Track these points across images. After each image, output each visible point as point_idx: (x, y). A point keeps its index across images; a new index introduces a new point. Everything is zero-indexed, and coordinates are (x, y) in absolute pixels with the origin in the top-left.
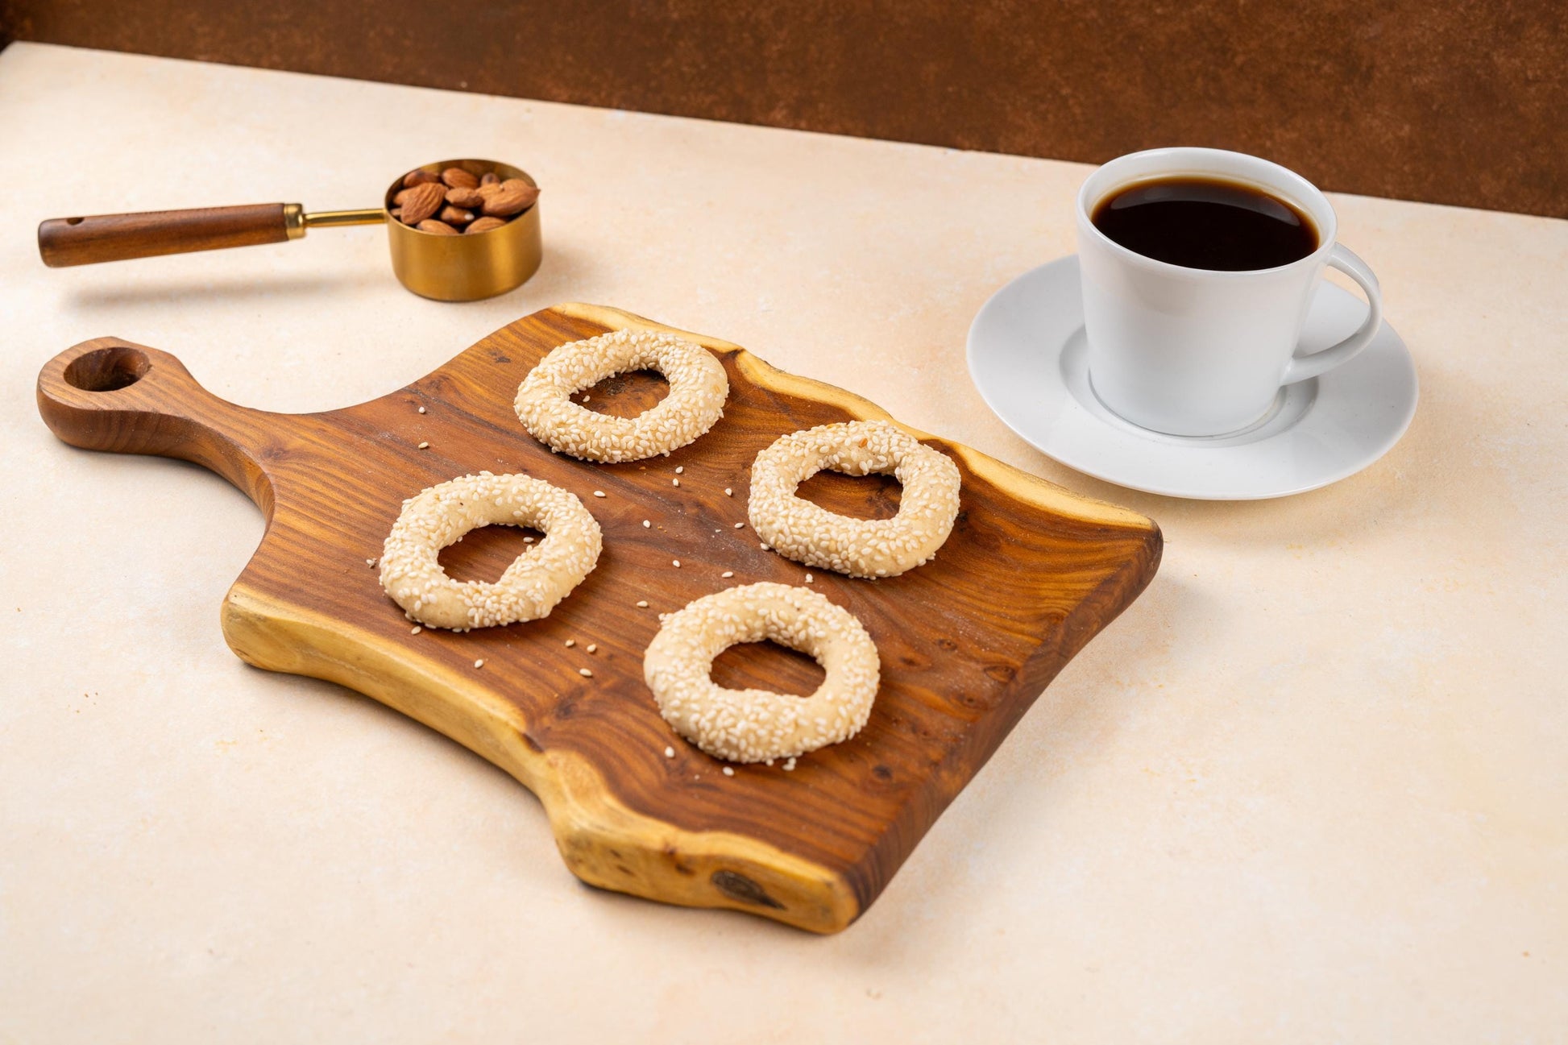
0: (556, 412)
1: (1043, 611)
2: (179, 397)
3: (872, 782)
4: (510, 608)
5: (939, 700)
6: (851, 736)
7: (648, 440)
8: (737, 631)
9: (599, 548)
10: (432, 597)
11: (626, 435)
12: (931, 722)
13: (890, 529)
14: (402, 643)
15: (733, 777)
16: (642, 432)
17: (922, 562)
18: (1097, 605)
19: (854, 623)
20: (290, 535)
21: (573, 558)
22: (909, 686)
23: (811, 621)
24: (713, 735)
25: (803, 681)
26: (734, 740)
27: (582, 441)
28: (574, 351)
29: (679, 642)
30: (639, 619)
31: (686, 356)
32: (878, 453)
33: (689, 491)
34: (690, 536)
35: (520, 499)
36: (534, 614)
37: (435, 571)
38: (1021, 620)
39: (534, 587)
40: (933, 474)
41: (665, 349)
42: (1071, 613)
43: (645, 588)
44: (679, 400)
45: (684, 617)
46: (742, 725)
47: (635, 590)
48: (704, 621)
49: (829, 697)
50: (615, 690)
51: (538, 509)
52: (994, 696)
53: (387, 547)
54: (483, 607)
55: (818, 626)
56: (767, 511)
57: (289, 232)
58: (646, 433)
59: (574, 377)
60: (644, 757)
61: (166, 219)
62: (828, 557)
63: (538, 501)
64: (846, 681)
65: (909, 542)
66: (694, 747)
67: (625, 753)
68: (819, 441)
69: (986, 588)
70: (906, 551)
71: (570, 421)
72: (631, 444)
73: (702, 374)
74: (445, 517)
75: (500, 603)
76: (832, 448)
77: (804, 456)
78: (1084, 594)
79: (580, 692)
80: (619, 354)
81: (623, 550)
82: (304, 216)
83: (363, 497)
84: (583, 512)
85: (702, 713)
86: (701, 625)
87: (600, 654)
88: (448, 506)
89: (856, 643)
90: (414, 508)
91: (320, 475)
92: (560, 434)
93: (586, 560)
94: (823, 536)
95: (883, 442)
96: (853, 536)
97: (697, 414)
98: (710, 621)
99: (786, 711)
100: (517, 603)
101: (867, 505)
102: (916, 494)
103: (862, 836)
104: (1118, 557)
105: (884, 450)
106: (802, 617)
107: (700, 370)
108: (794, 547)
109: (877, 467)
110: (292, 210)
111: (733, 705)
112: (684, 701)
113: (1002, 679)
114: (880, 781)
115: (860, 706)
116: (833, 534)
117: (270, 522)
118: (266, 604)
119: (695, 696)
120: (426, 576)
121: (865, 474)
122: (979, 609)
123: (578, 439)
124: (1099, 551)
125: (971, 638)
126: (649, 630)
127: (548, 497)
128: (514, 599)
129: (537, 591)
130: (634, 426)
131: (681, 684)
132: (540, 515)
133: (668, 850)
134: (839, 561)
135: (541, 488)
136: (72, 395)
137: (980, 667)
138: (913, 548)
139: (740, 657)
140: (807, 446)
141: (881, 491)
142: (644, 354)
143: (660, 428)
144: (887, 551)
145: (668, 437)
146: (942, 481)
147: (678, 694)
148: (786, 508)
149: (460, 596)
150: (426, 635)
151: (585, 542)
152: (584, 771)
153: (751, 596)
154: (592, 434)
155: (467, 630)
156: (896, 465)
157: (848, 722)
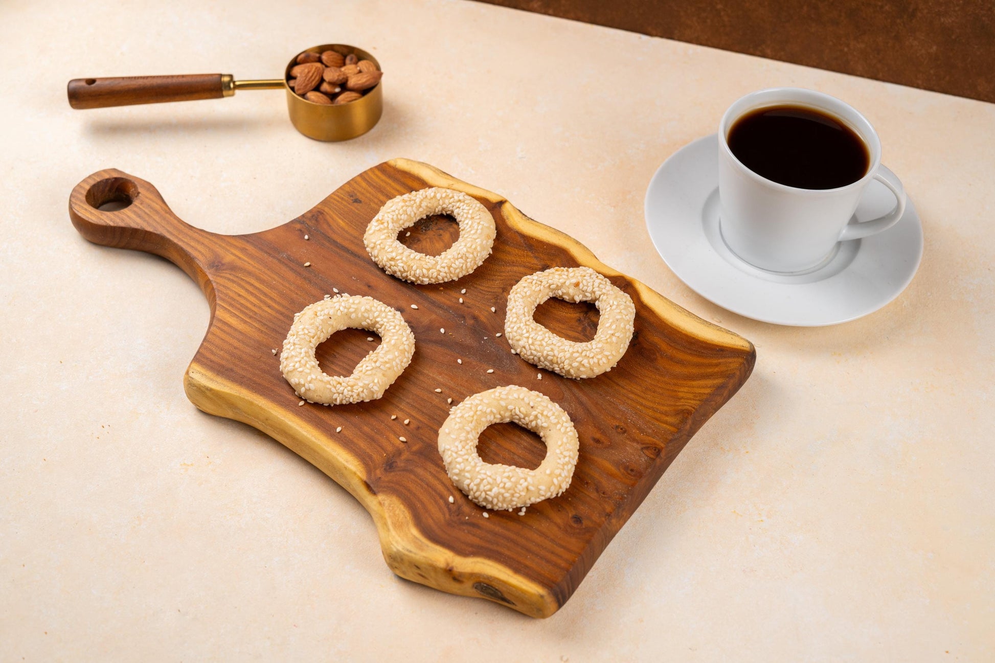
0: (389, 250)
1: (680, 408)
2: (157, 218)
3: (571, 527)
4: (358, 395)
5: (613, 469)
6: (559, 495)
7: (445, 272)
8: (495, 418)
9: (413, 350)
10: (312, 386)
11: (432, 268)
12: (607, 484)
13: (590, 350)
14: (293, 411)
15: (488, 518)
16: (442, 267)
17: (609, 370)
18: (713, 403)
19: (565, 417)
20: (226, 328)
21: (397, 360)
22: (596, 458)
23: (539, 416)
24: (477, 494)
25: (533, 452)
26: (490, 499)
27: (405, 271)
28: (401, 204)
29: (459, 428)
30: (436, 401)
31: (471, 212)
32: (586, 291)
33: (468, 307)
34: (469, 341)
35: (366, 315)
36: (373, 397)
37: (314, 367)
38: (666, 414)
39: (373, 382)
40: (618, 311)
41: (458, 204)
42: (696, 410)
43: (440, 378)
44: (465, 246)
45: (464, 409)
46: (495, 490)
47: (434, 379)
48: (475, 413)
49: (548, 472)
50: (420, 453)
51: (377, 322)
52: (647, 468)
53: (285, 347)
54: (342, 394)
55: (543, 420)
56: (516, 332)
57: (224, 93)
58: (444, 268)
59: (401, 222)
60: (436, 502)
61: (147, 82)
62: (552, 365)
63: (377, 317)
64: (559, 461)
65: (601, 359)
66: (466, 496)
67: (425, 498)
68: (550, 281)
69: (647, 389)
70: (599, 365)
71: (398, 258)
72: (435, 275)
73: (480, 227)
74: (320, 327)
75: (352, 392)
76: (558, 286)
77: (540, 290)
78: (705, 397)
79: (399, 453)
80: (429, 205)
81: (428, 349)
82: (234, 82)
83: (269, 301)
84: (404, 326)
85: (471, 479)
86: (473, 417)
87: (412, 426)
88: (322, 320)
89: (566, 433)
90: (301, 320)
91: (243, 283)
92: (391, 265)
93: (405, 360)
94: (550, 353)
95: (589, 284)
96: (568, 355)
97: (476, 256)
98: (478, 413)
99: (522, 481)
100: (363, 392)
101: (577, 324)
102: (608, 325)
103: (563, 564)
104: (727, 370)
105: (590, 289)
106: (534, 413)
107: (479, 223)
108: (532, 357)
109: (585, 299)
110: (226, 79)
111: (490, 477)
112: (461, 471)
113: (652, 456)
114: (575, 525)
115: (566, 477)
116: (556, 352)
117: (213, 317)
118: (211, 380)
119: (468, 468)
120: (308, 371)
121: (577, 303)
122: (641, 405)
123: (402, 270)
124: (717, 365)
125: (635, 425)
126: (443, 411)
127: (383, 315)
128: (360, 389)
129: (375, 384)
130: (437, 262)
131: (459, 460)
132: (378, 326)
133: (448, 568)
134: (559, 369)
135: (379, 308)
136: (91, 213)
137: (639, 446)
138: (604, 363)
139: (496, 432)
140: (543, 284)
141: (586, 313)
142: (445, 206)
143: (453, 265)
144: (587, 365)
145: (458, 271)
146: (624, 316)
147: (458, 466)
148: (528, 332)
149: (328, 386)
150: (307, 407)
151: (405, 349)
152: (400, 511)
153: (504, 397)
155: (332, 405)
156: (596, 299)
157: (558, 487)
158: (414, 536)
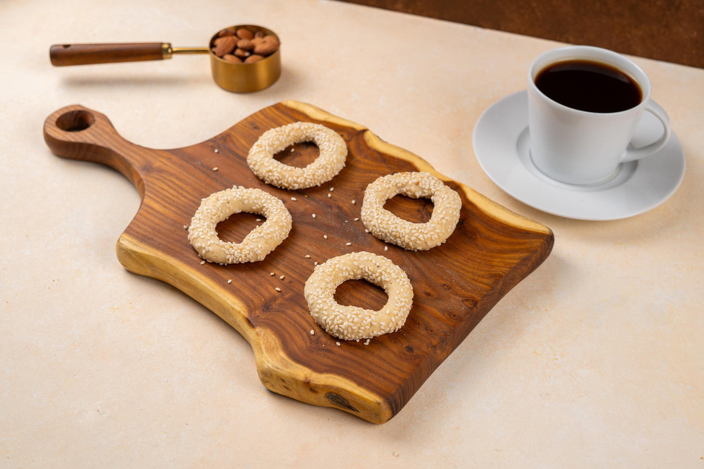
1: (494, 272)
2: (107, 137)
3: (405, 354)
4: (246, 256)
5: (439, 314)
6: (396, 331)
7: (310, 179)
8: (349, 274)
9: (290, 227)
10: (210, 248)
11: (300, 176)
12: (434, 325)
13: (425, 228)
14: (195, 268)
15: (340, 346)
16: (308, 175)
17: (439, 244)
18: (519, 271)
19: (403, 275)
20: (150, 210)
21: (277, 233)
22: (426, 307)
23: (383, 273)
24: (332, 327)
25: (378, 301)
26: (342, 330)
27: (280, 179)
29: (321, 280)
30: (306, 264)
32: (424, 189)
33: (334, 200)
34: (333, 223)
35: (256, 201)
36: (257, 259)
37: (213, 235)
38: (483, 277)
39: (257, 247)
40: (448, 202)
42: (506, 274)
43: (310, 248)
45: (325, 267)
46: (346, 323)
47: (305, 249)
48: (334, 269)
49: (387, 312)
50: (291, 299)
51: (264, 207)
52: (466, 314)
53: (193, 222)
54: (234, 255)
55: (386, 276)
56: (369, 215)
57: (164, 56)
60: (301, 334)
61: (108, 47)
62: (395, 239)
63: (264, 203)
64: (396, 304)
65: (433, 235)
66: (324, 330)
67: (292, 331)
68: (397, 181)
69: (469, 259)
70: (432, 239)
72: (303, 181)
74: (220, 209)
75: (241, 253)
76: (403, 185)
77: (389, 188)
78: (513, 265)
79: (274, 299)
81: (302, 229)
82: (171, 49)
83: (185, 194)
84: (284, 210)
85: (328, 316)
86: (332, 272)
87: (286, 281)
88: (222, 203)
89: (403, 285)
90: (207, 203)
91: (167, 182)
93: (283, 233)
94: (394, 230)
95: (427, 183)
96: (407, 231)
98: (336, 270)
99: (367, 318)
100: (249, 254)
101: (417, 213)
102: (439, 212)
103: (397, 381)
104: (531, 247)
105: (427, 187)
106: (379, 271)
108: (380, 233)
109: (423, 195)
110: (165, 46)
111: (342, 313)
112: (320, 309)
113: (470, 306)
114: (408, 353)
115: (402, 317)
116: (399, 229)
117: (142, 203)
118: (136, 245)
119: (326, 307)
120: (208, 238)
121: (418, 198)
122: (464, 270)
123: (278, 178)
124: (523, 244)
125: (458, 284)
126: (309, 270)
127: (269, 201)
128: (248, 252)
129: (259, 249)
130: (304, 172)
131: (319, 301)
132: (264, 209)
133: (307, 381)
134: (400, 242)
135: (266, 197)
136: (58, 133)
137: (461, 299)
138: (435, 238)
139: (350, 286)
140: (391, 183)
141: (424, 206)
143: (316, 174)
144: (423, 239)
145: (320, 177)
146: (452, 205)
147: (318, 306)
148: (378, 215)
149: (223, 249)
150: (206, 265)
151: (283, 225)
152: (272, 339)
153: (357, 259)
155: (226, 264)
156: (432, 195)
157: (395, 324)
158: (282, 357)
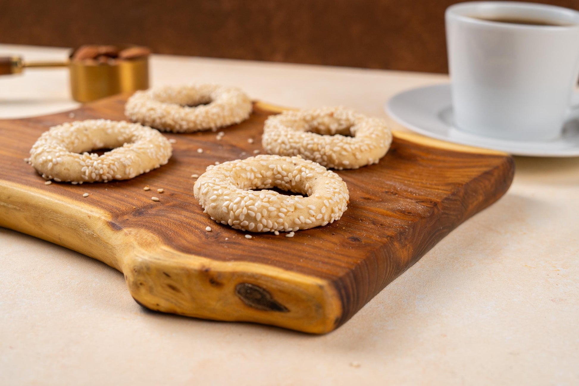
1: (450, 182)
3: (348, 243)
4: (109, 167)
5: (388, 212)
8: (255, 177)
10: (59, 159)
12: (385, 221)
13: (350, 140)
14: (37, 188)
15: (251, 239)
17: (370, 164)
22: (368, 207)
23: (303, 169)
24: (238, 213)
26: (253, 214)
27: (164, 117)
29: (217, 173)
30: (192, 182)
32: (341, 121)
33: (226, 141)
35: (122, 130)
36: (125, 173)
38: (436, 185)
42: (467, 183)
45: (221, 165)
47: (190, 172)
48: (234, 167)
49: (317, 196)
50: (174, 206)
52: (425, 211)
54: (92, 166)
55: (307, 171)
56: (274, 135)
57: (14, 69)
60: (191, 231)
63: (134, 131)
64: (328, 190)
65: (362, 146)
66: (225, 225)
67: (178, 229)
69: (412, 174)
70: (361, 150)
74: (75, 134)
75: (103, 164)
78: (473, 176)
79: (150, 206)
81: (186, 159)
82: (22, 63)
84: (161, 135)
86: (232, 168)
87: (165, 193)
88: (77, 129)
89: (333, 178)
90: (57, 129)
92: (151, 114)
93: (160, 154)
94: (310, 142)
95: (343, 113)
96: (328, 141)
97: (233, 108)
103: (343, 265)
104: (490, 164)
105: (344, 118)
106: (297, 168)
109: (340, 128)
110: (15, 60)
111: (252, 194)
112: (218, 196)
113: (429, 206)
114: (353, 243)
115: (337, 203)
116: (316, 141)
119: (227, 192)
120: (57, 152)
121: (333, 133)
122: (409, 181)
123: (161, 116)
124: (479, 162)
125: (406, 191)
127: (140, 129)
128: (112, 162)
129: (127, 158)
131: (216, 187)
132: (134, 138)
133: (204, 269)
134: (320, 156)
135: (136, 126)
137: (414, 201)
138: (365, 150)
144: (350, 150)
147: (215, 192)
149: (77, 160)
150: (54, 185)
152: (149, 236)
154: (169, 113)
155: (81, 183)
157: (330, 211)
158: (164, 250)
